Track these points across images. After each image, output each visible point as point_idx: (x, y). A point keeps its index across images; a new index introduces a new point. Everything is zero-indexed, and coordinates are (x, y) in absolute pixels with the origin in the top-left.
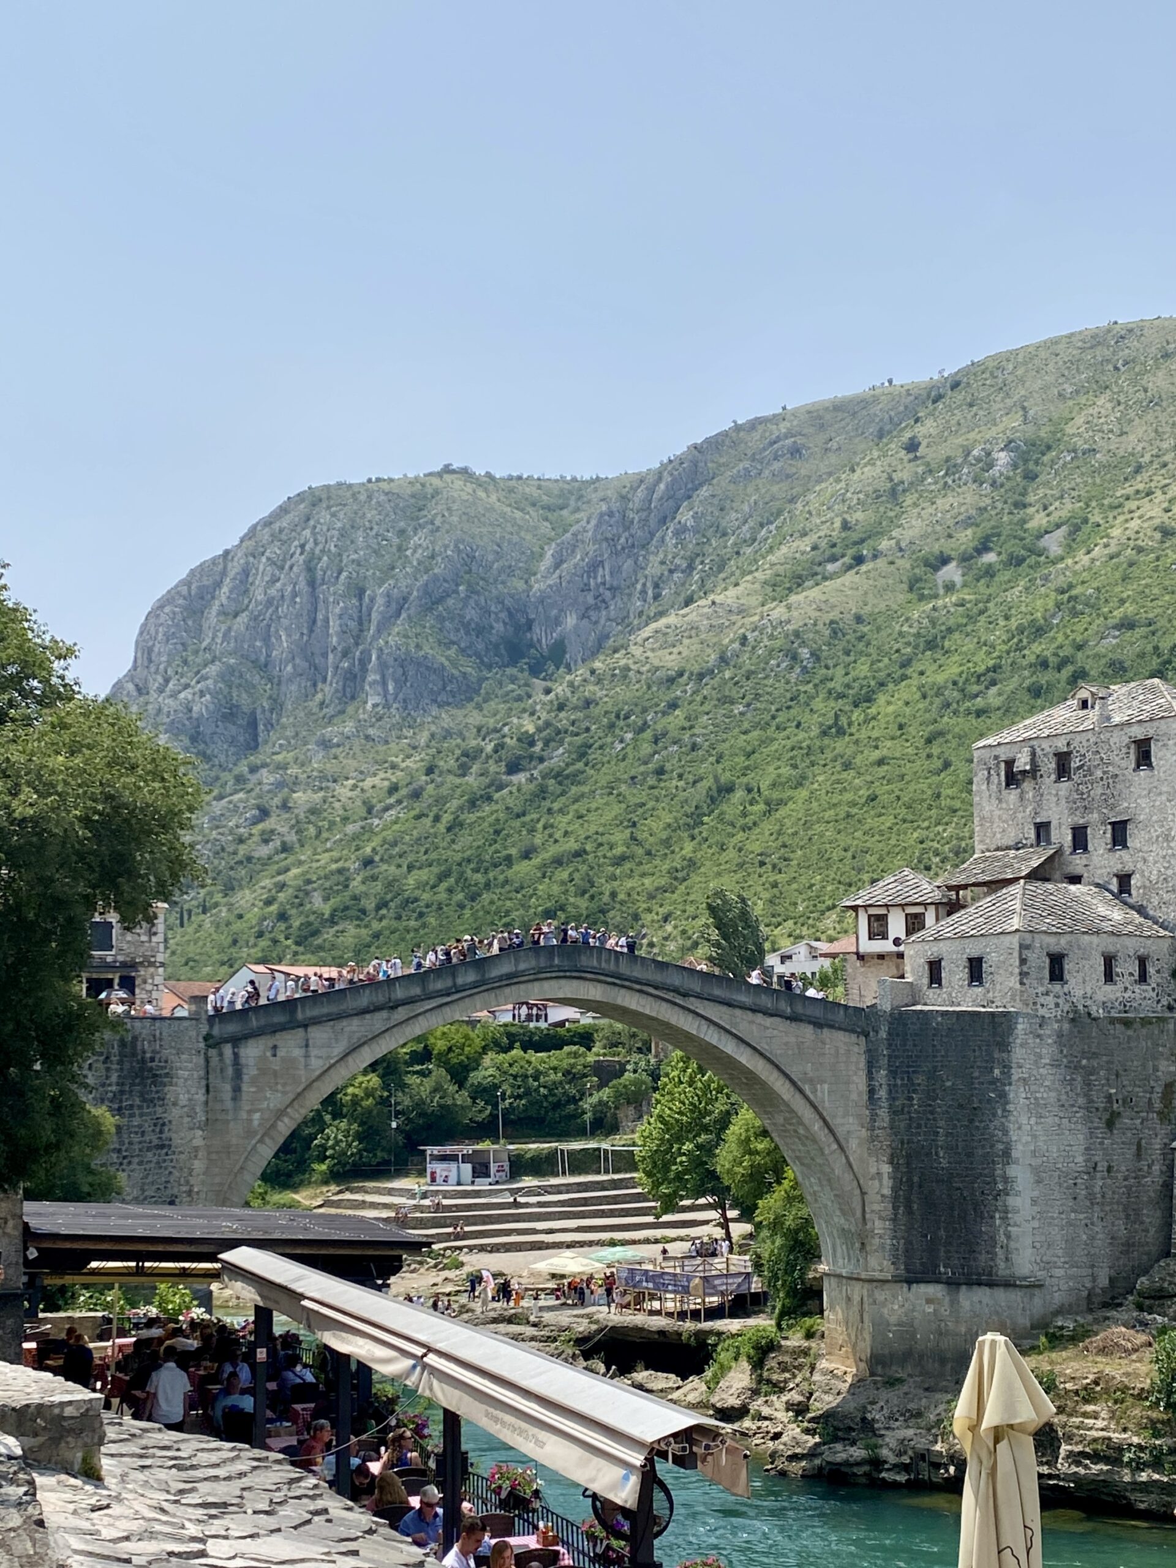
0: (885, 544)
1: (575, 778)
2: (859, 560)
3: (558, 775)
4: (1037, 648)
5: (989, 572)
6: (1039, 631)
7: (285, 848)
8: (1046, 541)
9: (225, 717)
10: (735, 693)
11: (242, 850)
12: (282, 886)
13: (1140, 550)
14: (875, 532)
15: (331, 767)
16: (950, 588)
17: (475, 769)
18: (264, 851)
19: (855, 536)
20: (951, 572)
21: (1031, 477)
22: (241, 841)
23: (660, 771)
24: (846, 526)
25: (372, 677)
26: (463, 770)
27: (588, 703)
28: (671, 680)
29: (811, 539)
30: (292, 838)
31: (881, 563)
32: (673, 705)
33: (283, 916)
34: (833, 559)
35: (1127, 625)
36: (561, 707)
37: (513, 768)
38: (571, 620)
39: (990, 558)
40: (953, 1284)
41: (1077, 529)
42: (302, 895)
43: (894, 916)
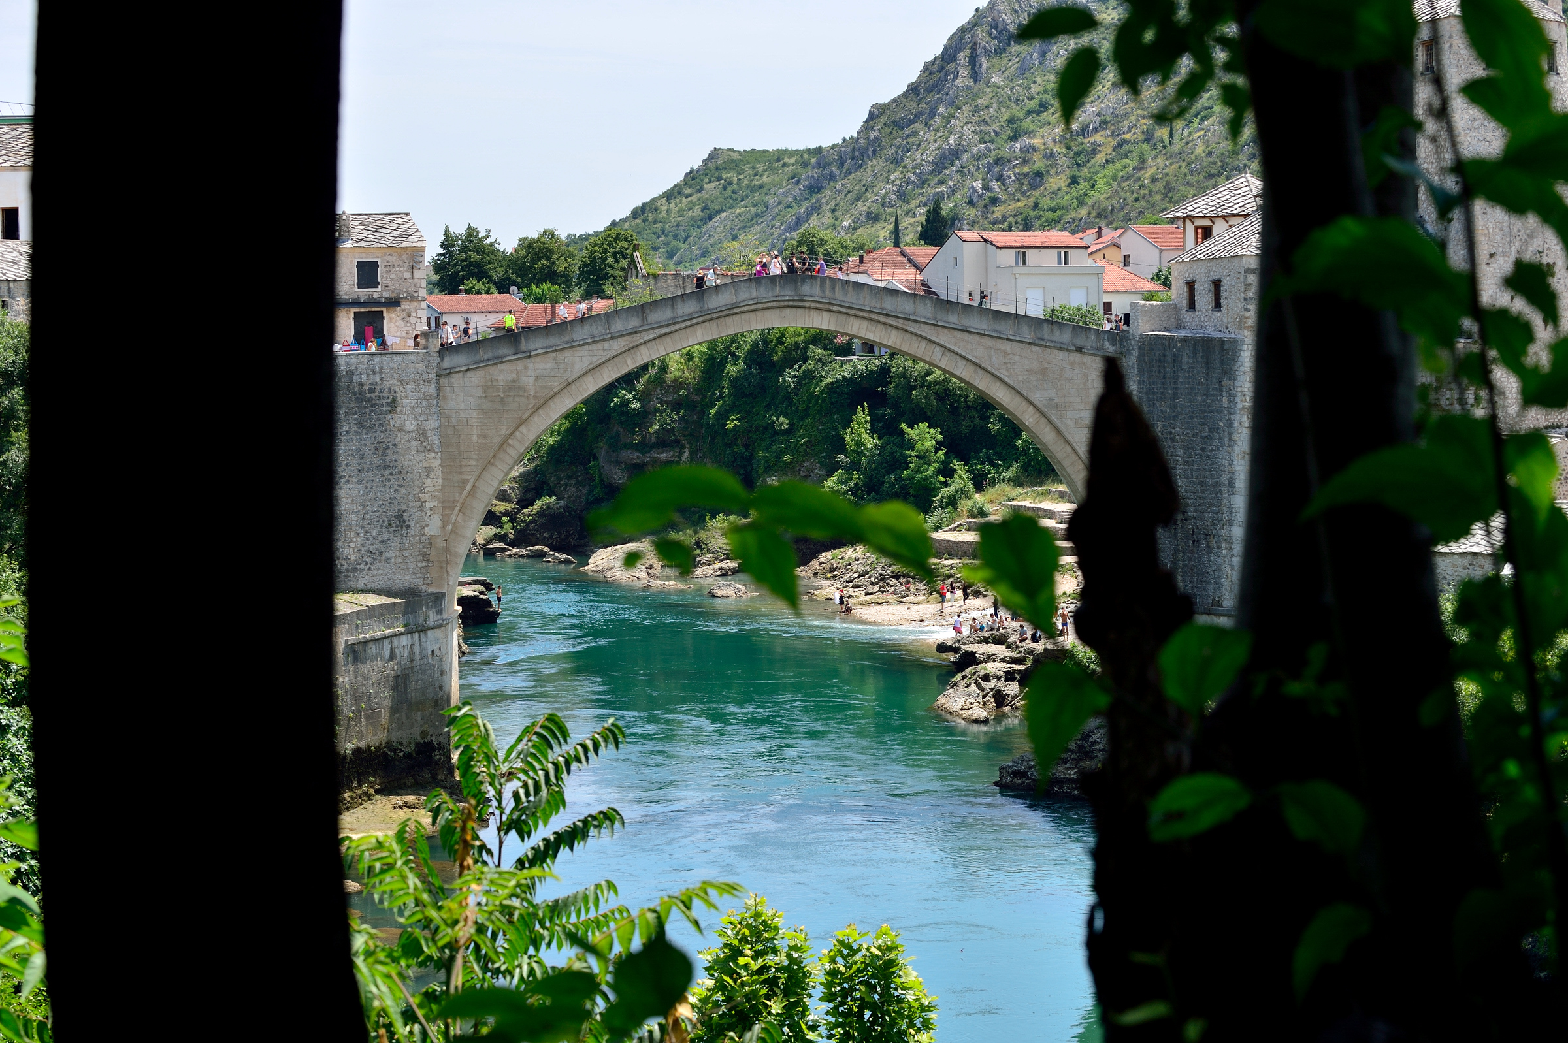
43: (1219, 227)
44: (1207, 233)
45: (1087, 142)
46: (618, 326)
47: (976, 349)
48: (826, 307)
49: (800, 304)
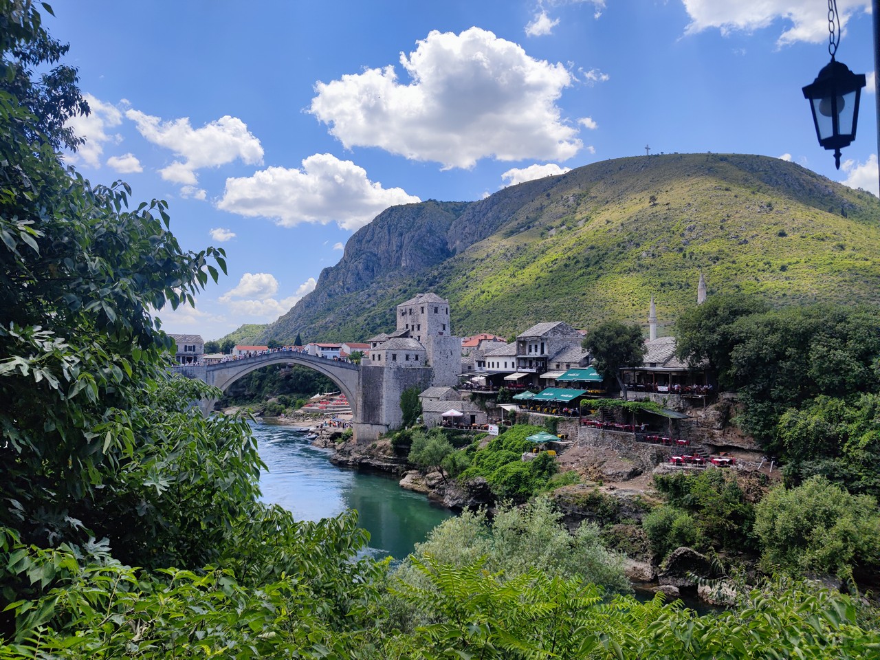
0: (537, 223)
1: (445, 288)
2: (529, 227)
3: (441, 287)
4: (569, 254)
5: (561, 232)
6: (570, 249)
7: (374, 306)
8: (578, 224)
9: (366, 269)
10: (490, 265)
11: (363, 306)
12: (369, 316)
13: (600, 227)
14: (535, 219)
15: (391, 283)
16: (551, 236)
17: (421, 285)
18: (368, 306)
19: (529, 221)
20: (553, 232)
21: (578, 204)
22: (362, 303)
23: (467, 287)
24: (527, 218)
25: (403, 258)
26: (418, 285)
27: (452, 267)
28: (474, 261)
29: (517, 222)
30: (375, 302)
31: (535, 228)
32: (473, 269)
33: (368, 324)
34: (522, 227)
35: (592, 248)
36: (445, 268)
37: (430, 285)
38: (458, 242)
39: (564, 227)
40: (372, 424)
41: (587, 220)
42: (374, 318)
43: (378, 344)
44: (375, 345)
45: (328, 325)
46: (249, 361)
47: (328, 368)
48: (295, 358)
49: (290, 357)
